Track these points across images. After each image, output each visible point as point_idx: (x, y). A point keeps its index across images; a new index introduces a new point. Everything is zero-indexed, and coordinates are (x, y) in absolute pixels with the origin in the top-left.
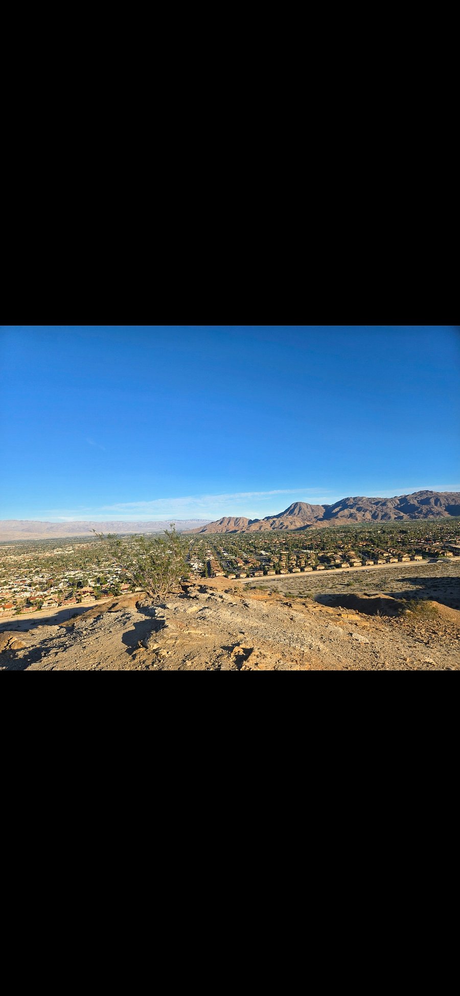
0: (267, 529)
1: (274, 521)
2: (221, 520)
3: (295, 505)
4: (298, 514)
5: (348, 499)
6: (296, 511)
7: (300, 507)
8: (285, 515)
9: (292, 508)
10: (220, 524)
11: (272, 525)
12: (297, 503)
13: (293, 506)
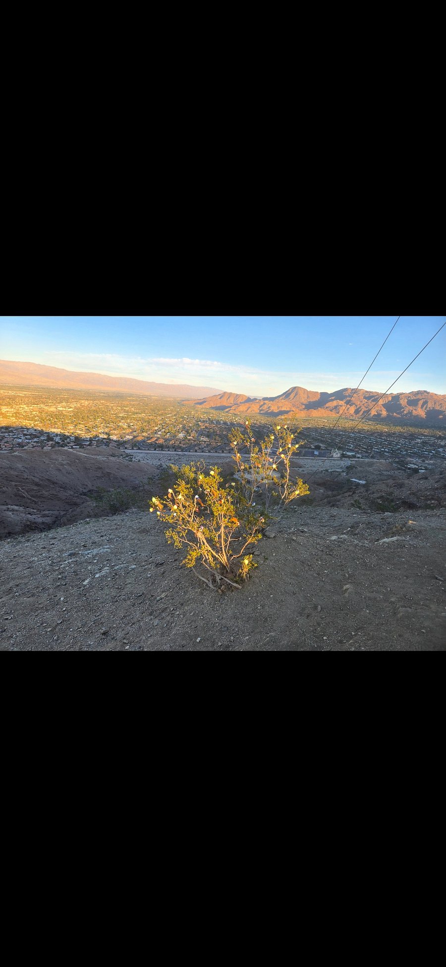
0: (254, 410)
1: (264, 404)
2: (222, 395)
3: (293, 389)
4: (293, 399)
5: (346, 390)
6: (292, 395)
7: (297, 392)
8: (281, 398)
9: (289, 392)
10: (220, 398)
11: (260, 407)
12: (295, 388)
13: (291, 390)
